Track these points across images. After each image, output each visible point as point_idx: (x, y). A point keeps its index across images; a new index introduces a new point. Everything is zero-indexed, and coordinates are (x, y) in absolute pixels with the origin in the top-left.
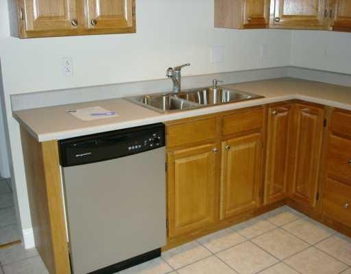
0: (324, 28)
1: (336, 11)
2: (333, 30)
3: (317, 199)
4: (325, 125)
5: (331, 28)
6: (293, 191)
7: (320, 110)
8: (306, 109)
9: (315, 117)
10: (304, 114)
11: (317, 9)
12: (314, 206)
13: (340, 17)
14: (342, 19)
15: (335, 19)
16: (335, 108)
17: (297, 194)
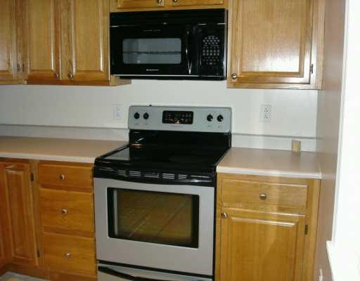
0: (18, 82)
1: (29, 65)
2: (28, 83)
3: (39, 256)
4: (32, 180)
5: (26, 82)
6: (13, 255)
7: (25, 165)
8: (12, 167)
9: (21, 173)
10: (10, 172)
11: (9, 64)
12: (37, 264)
13: (33, 70)
14: (35, 72)
15: (28, 72)
16: (40, 161)
17: (17, 257)
